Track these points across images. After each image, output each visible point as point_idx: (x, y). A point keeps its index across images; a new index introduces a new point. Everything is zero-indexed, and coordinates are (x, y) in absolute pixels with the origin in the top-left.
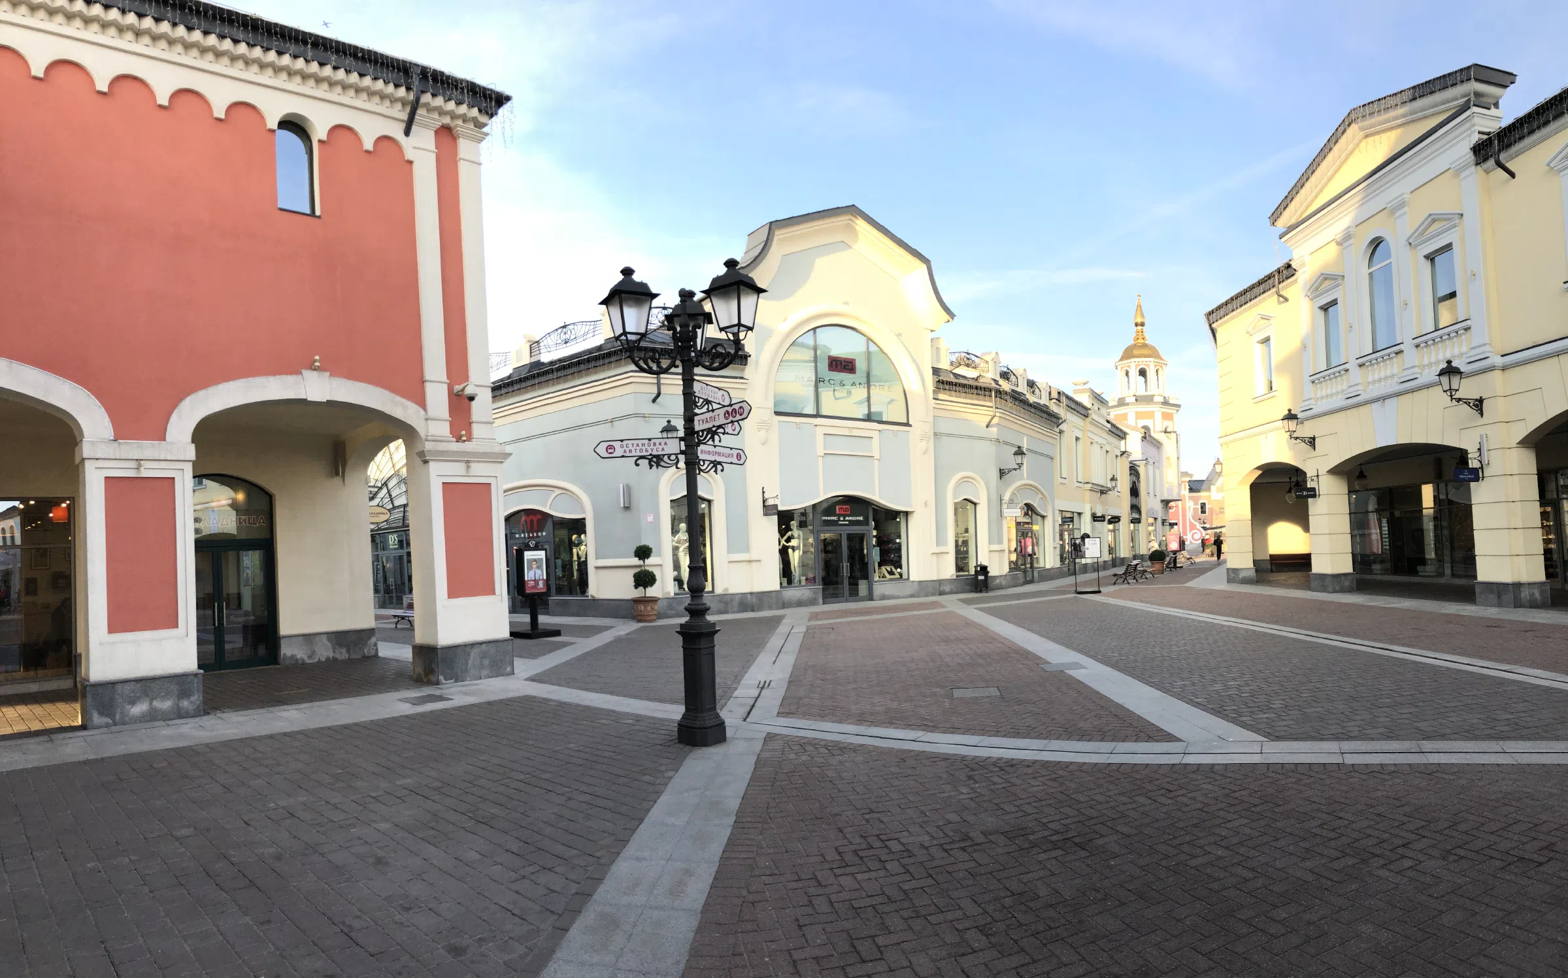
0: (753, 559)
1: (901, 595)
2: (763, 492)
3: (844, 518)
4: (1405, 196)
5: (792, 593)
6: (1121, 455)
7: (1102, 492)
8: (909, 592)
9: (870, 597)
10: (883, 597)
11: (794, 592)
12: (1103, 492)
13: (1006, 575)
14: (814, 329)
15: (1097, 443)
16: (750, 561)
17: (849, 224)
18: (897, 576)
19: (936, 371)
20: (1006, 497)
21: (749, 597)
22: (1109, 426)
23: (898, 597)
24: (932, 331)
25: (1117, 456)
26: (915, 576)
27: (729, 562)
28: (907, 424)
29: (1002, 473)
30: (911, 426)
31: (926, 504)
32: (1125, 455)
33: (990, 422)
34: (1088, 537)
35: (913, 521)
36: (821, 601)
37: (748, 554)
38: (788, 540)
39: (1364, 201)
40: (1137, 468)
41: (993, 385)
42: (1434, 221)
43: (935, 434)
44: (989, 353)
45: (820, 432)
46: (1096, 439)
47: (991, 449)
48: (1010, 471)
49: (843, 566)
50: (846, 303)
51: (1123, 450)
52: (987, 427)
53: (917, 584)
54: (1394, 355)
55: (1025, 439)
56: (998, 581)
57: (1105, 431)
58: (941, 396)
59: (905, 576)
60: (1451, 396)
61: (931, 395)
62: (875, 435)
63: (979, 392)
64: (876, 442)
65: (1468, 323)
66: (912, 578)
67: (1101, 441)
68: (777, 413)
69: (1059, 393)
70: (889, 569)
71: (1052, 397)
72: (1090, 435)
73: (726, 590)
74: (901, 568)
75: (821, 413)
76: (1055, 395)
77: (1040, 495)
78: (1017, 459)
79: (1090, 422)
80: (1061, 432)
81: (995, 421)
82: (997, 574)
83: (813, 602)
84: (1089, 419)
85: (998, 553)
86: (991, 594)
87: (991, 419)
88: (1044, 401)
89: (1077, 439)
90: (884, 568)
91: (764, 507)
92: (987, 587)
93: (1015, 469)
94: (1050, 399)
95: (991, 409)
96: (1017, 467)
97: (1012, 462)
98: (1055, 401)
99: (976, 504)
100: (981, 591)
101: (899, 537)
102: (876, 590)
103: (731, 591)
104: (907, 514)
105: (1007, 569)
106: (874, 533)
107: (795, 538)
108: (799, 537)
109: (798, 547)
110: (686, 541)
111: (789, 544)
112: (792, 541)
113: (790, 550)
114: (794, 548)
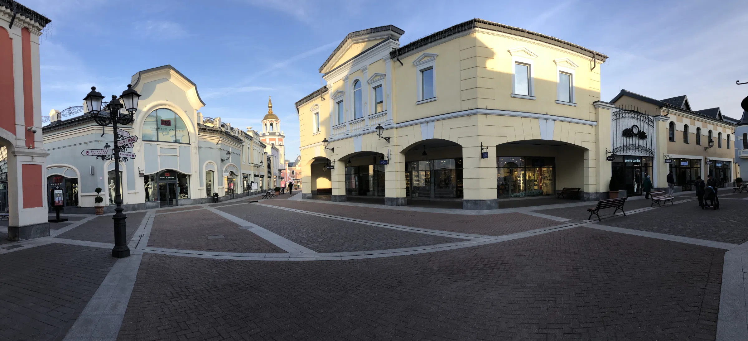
1: (188, 204)
2: (139, 169)
3: (168, 177)
7: (257, 167)
8: (190, 203)
9: (177, 205)
10: (182, 205)
11: (150, 203)
13: (224, 196)
14: (156, 110)
16: (135, 193)
17: (168, 71)
18: (186, 197)
19: (199, 125)
20: (224, 169)
21: (135, 205)
22: (260, 143)
23: (187, 205)
24: (197, 110)
25: (263, 154)
26: (193, 197)
27: (128, 193)
28: (189, 144)
29: (222, 161)
30: (190, 144)
31: (196, 172)
32: (266, 154)
34: (253, 182)
35: (191, 178)
36: (160, 206)
37: (134, 190)
40: (270, 158)
41: (219, 129)
43: (199, 147)
44: (218, 118)
45: (159, 147)
47: (218, 152)
48: (225, 160)
49: (167, 194)
50: (168, 100)
51: (265, 152)
52: (217, 144)
53: (193, 200)
56: (221, 199)
57: (258, 145)
58: (201, 134)
59: (189, 197)
61: (197, 133)
62: (178, 148)
63: (214, 132)
64: (178, 150)
66: (191, 198)
68: (143, 140)
69: (242, 132)
70: (183, 195)
71: (240, 133)
72: (253, 146)
73: (127, 203)
74: (188, 195)
75: (160, 140)
76: (240, 132)
77: (236, 168)
78: (228, 156)
79: (253, 142)
80: (243, 146)
81: (220, 142)
82: (221, 196)
83: (156, 207)
84: (253, 141)
85: (221, 189)
86: (219, 203)
87: (219, 141)
88: (237, 135)
89: (248, 148)
90: (181, 195)
91: (139, 174)
92: (218, 201)
93: (227, 159)
94: (239, 134)
95: (218, 138)
96: (227, 158)
97: (226, 156)
98: (240, 135)
99: (213, 172)
100: (216, 202)
101: (187, 184)
102: (180, 202)
103: (129, 204)
104: (189, 175)
105: (224, 194)
106: (178, 182)
107: (150, 185)
108: (152, 184)
109: (151, 188)
110: (113, 186)
111: (148, 187)
112: (149, 185)
113: (149, 189)
114: (150, 188)
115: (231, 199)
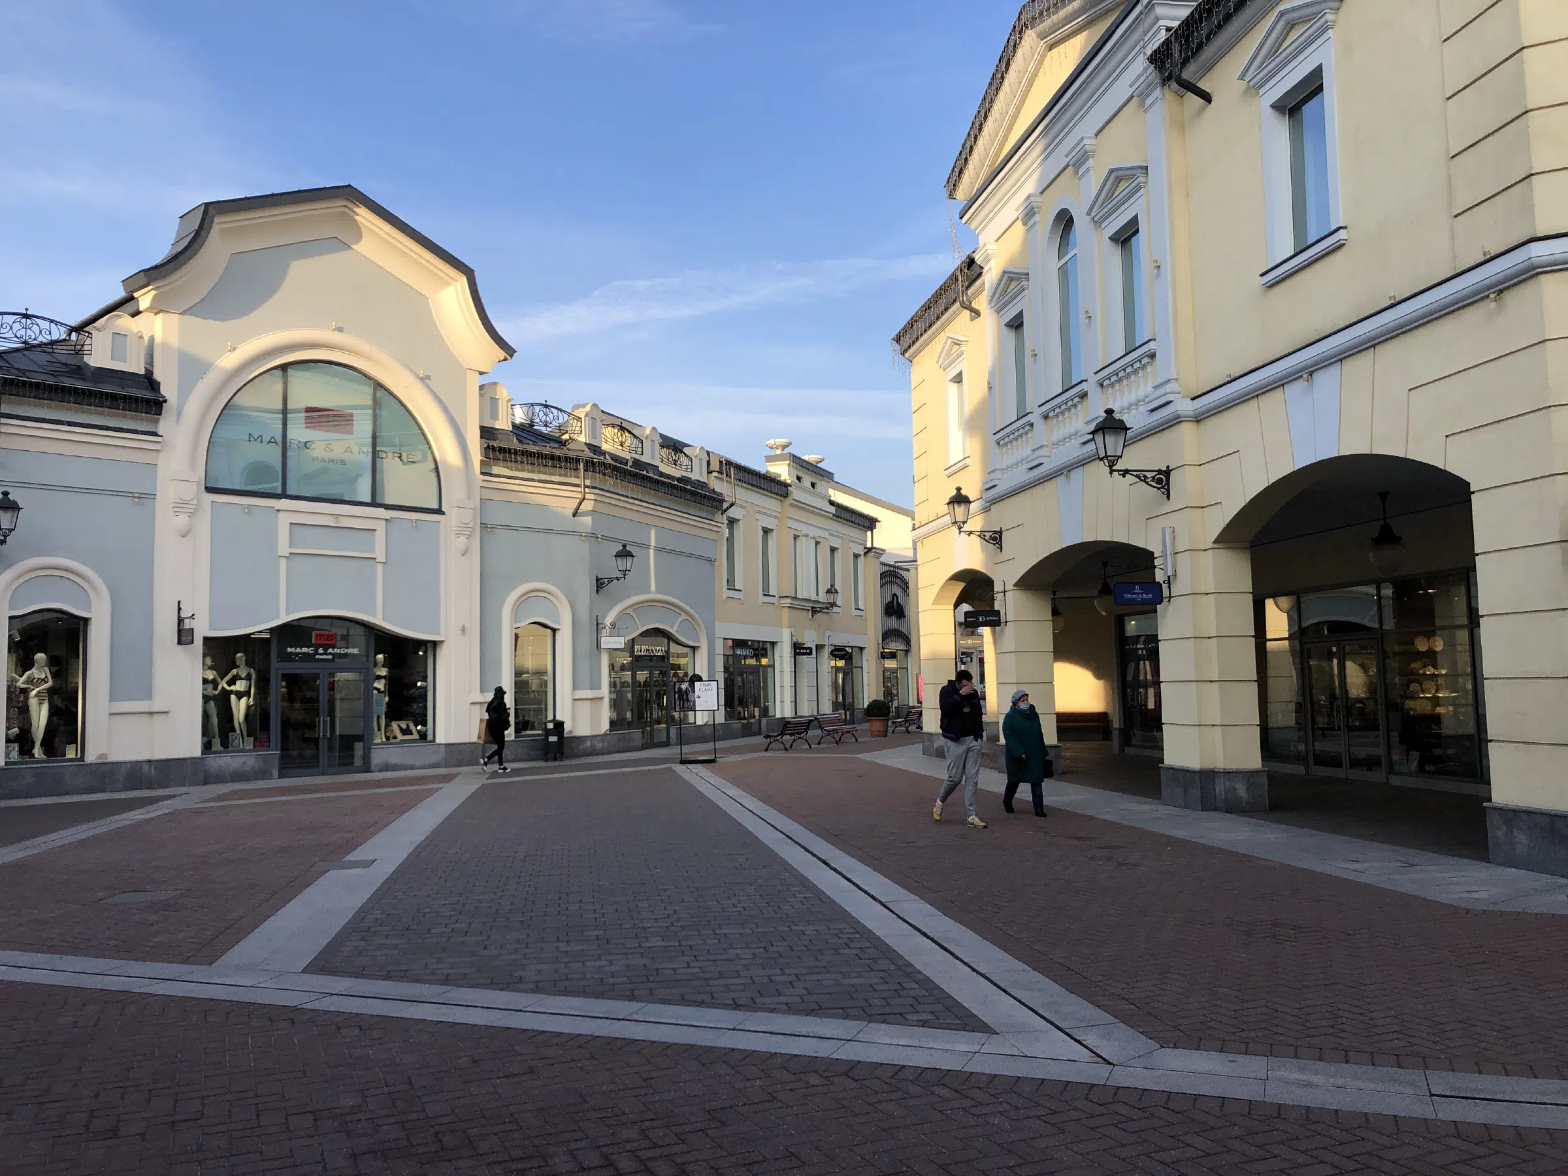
0: (154, 709)
1: (418, 763)
2: (179, 609)
3: (326, 649)
4: (1085, 142)
5: (223, 761)
6: (865, 554)
7: (814, 611)
8: (433, 759)
9: (367, 768)
10: (386, 767)
11: (229, 760)
12: (816, 609)
13: (605, 735)
14: (284, 368)
15: (806, 536)
16: (151, 713)
17: (344, 213)
18: (416, 736)
19: (487, 433)
20: (608, 621)
21: (146, 767)
22: (832, 509)
23: (412, 767)
24: (481, 373)
25: (856, 556)
26: (441, 738)
27: (111, 714)
28: (439, 511)
29: (600, 584)
30: (443, 513)
31: (463, 630)
32: (871, 554)
33: (578, 507)
34: (700, 679)
35: (443, 655)
36: (275, 773)
37: (147, 702)
38: (232, 682)
39: (1046, 153)
40: (904, 574)
41: (588, 454)
42: (1119, 180)
43: (484, 526)
44: (584, 406)
45: (284, 521)
46: (804, 529)
47: (583, 549)
48: (610, 580)
49: (319, 721)
50: (340, 330)
51: (869, 545)
52: (574, 516)
53: (442, 749)
54: (1076, 400)
55: (653, 533)
56: (588, 744)
57: (827, 517)
58: (496, 470)
59: (430, 737)
60: (1110, 467)
61: (477, 467)
62: (381, 527)
63: (556, 463)
64: (380, 538)
65: (1152, 345)
66: (438, 740)
67: (813, 532)
68: (210, 490)
69: (721, 462)
70: (404, 726)
71: (712, 468)
72: (790, 523)
73: (103, 756)
74: (425, 724)
75: (289, 492)
76: (715, 465)
77: (684, 616)
78: (622, 563)
79: (791, 505)
80: (732, 522)
81: (587, 506)
82: (587, 733)
83: (262, 774)
84: (789, 501)
85: (588, 702)
86: (567, 762)
87: (580, 503)
88: (697, 474)
89: (766, 531)
90: (394, 725)
91: (179, 631)
92: (562, 754)
93: (617, 579)
94: (710, 472)
95: (578, 489)
96: (620, 575)
97: (611, 567)
98: (715, 474)
99: (554, 631)
100: (555, 759)
101: (425, 679)
102: (379, 756)
103: (113, 758)
104: (435, 644)
105: (605, 726)
106: (383, 672)
107: (241, 679)
108: (248, 678)
109: (247, 693)
110: (45, 681)
111: (233, 688)
112: (238, 682)
113: (233, 697)
114: (240, 695)
115: (644, 747)
